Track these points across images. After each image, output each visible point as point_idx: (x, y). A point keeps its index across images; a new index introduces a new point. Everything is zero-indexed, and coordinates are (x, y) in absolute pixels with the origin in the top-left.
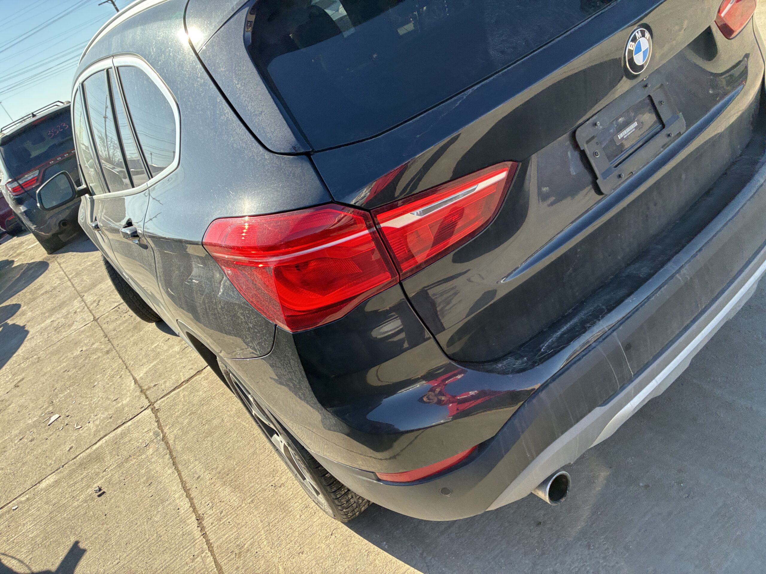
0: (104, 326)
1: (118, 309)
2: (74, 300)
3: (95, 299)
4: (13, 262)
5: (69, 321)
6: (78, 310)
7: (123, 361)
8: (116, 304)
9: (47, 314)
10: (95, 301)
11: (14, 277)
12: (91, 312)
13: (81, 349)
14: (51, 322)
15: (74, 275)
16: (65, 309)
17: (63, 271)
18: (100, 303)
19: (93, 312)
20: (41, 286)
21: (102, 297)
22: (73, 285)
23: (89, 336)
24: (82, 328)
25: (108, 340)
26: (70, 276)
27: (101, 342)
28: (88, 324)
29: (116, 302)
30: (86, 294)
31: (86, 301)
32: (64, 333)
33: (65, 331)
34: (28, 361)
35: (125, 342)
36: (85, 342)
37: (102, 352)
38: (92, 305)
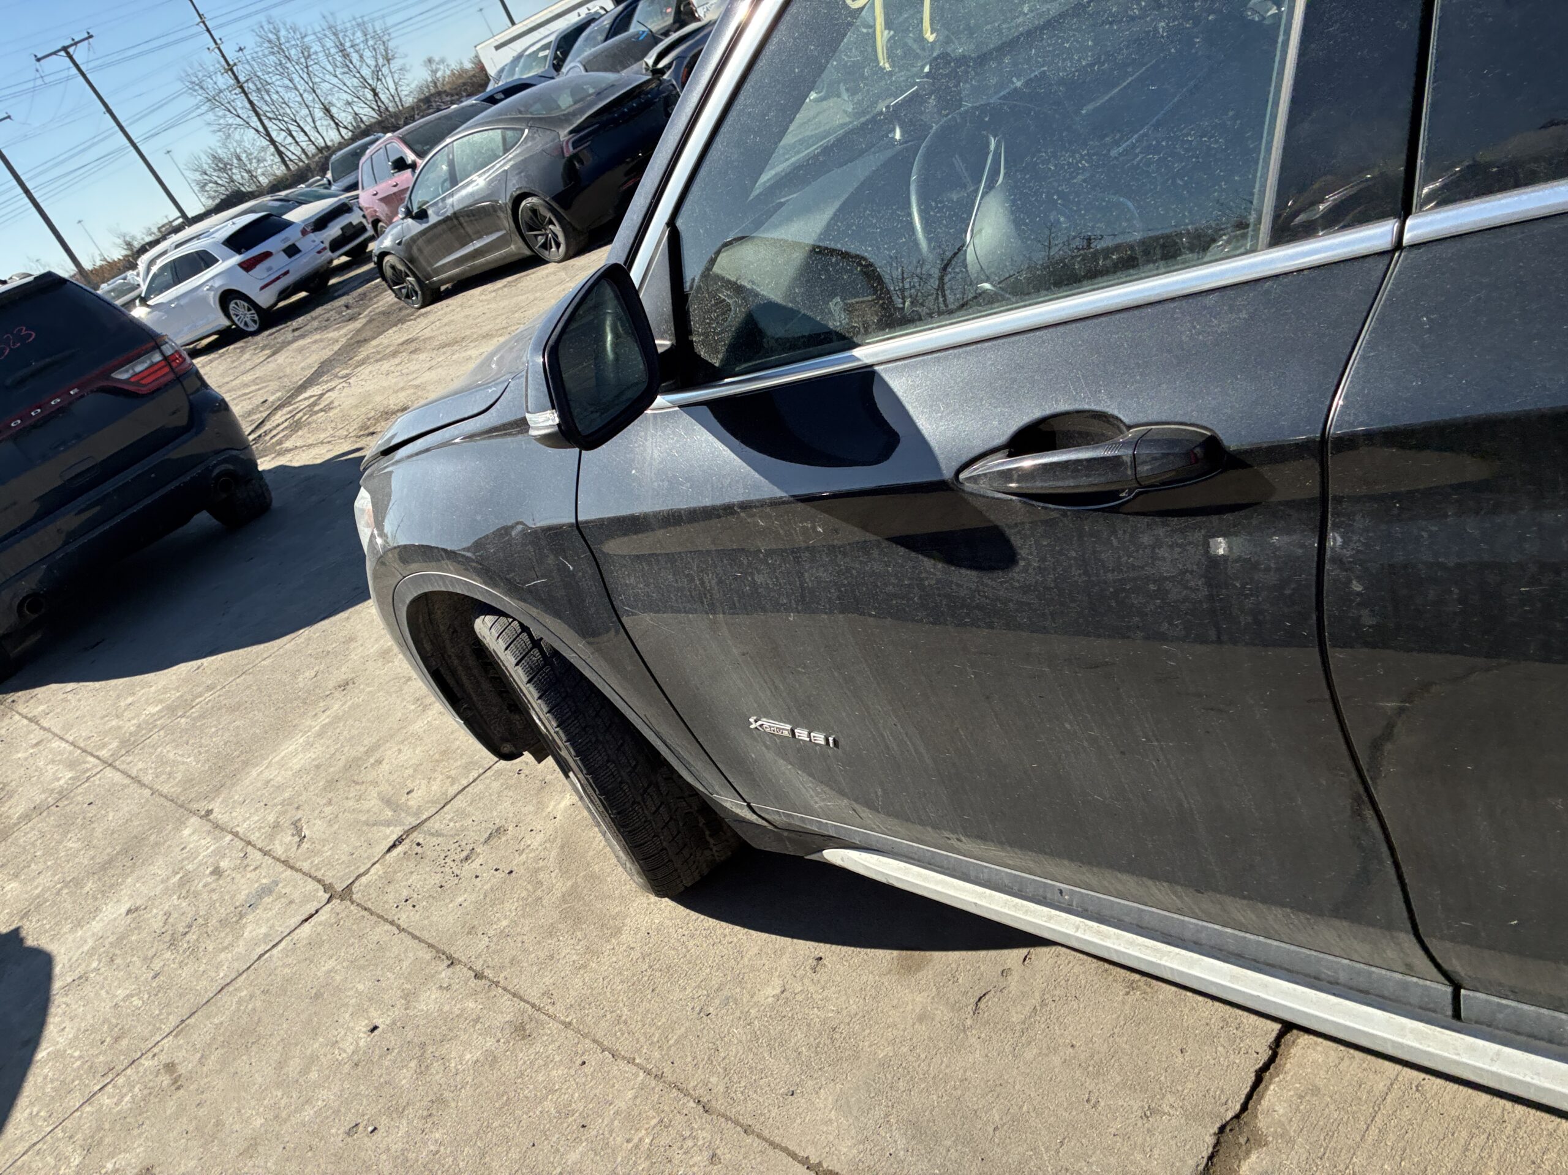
0: (404, 917)
1: (418, 849)
2: (177, 829)
3: (271, 818)
5: (212, 905)
6: (224, 864)
7: (648, 1073)
8: (394, 833)
9: (89, 886)
10: (276, 826)
12: (292, 868)
13: (363, 1026)
14: (129, 912)
15: (119, 748)
16: (160, 861)
17: (61, 738)
18: (306, 832)
19: (306, 866)
21: (298, 808)
22: (137, 780)
23: (362, 962)
24: (297, 931)
25: (473, 974)
26: (104, 753)
27: (448, 988)
28: (317, 912)
29: (383, 825)
30: (216, 806)
31: (238, 829)
32: (223, 955)
33: (227, 948)
34: (121, 1080)
35: (577, 982)
36: (360, 987)
37: (487, 1032)
38: (277, 842)
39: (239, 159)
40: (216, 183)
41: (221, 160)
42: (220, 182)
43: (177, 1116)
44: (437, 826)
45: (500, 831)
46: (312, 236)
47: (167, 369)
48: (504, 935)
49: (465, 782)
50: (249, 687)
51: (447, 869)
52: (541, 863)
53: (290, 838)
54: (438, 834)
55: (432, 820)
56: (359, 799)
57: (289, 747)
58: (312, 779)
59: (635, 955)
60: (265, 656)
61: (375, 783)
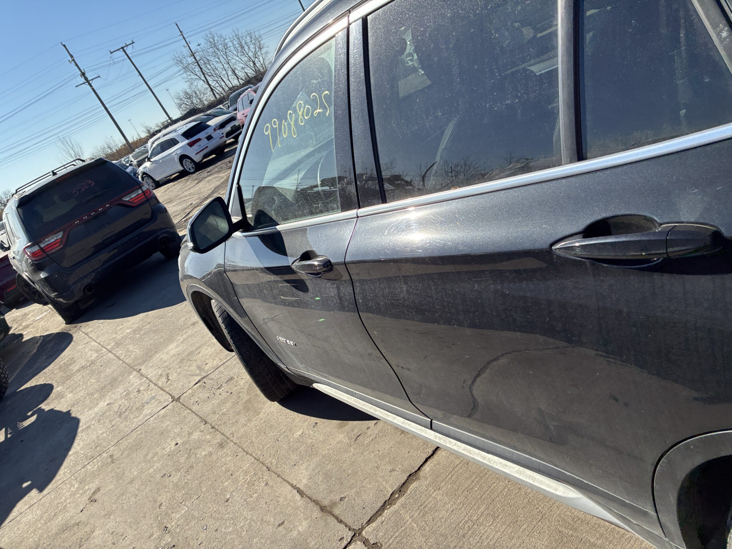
0: (194, 408)
1: (204, 384)
2: (129, 376)
3: (160, 373)
4: (21, 335)
5: (135, 403)
6: (141, 388)
7: (255, 458)
8: (197, 378)
9: (96, 395)
10: (161, 375)
11: (28, 353)
12: (163, 390)
13: (174, 443)
14: (108, 404)
15: (114, 345)
16: (121, 387)
17: (95, 341)
18: (170, 378)
19: (167, 389)
20: (72, 361)
21: (169, 369)
22: (118, 358)
23: (178, 422)
24: (160, 412)
25: (211, 427)
26: (109, 347)
27: (202, 432)
28: (167, 405)
29: (195, 376)
30: (143, 368)
31: (148, 376)
32: (135, 420)
33: (137, 417)
34: (95, 461)
35: (243, 430)
36: (176, 431)
37: (211, 445)
38: (160, 381)
39: (196, 94)
40: (186, 104)
41: (188, 94)
42: (187, 104)
43: (111, 472)
44: (212, 376)
45: (232, 379)
46: (218, 131)
47: (144, 196)
48: (224, 414)
49: (225, 361)
50: (162, 323)
51: (212, 392)
52: (242, 390)
53: (164, 380)
54: (212, 379)
55: (211, 374)
56: (189, 366)
57: (172, 346)
58: (176, 359)
59: (262, 421)
60: (170, 311)
61: (196, 361)
